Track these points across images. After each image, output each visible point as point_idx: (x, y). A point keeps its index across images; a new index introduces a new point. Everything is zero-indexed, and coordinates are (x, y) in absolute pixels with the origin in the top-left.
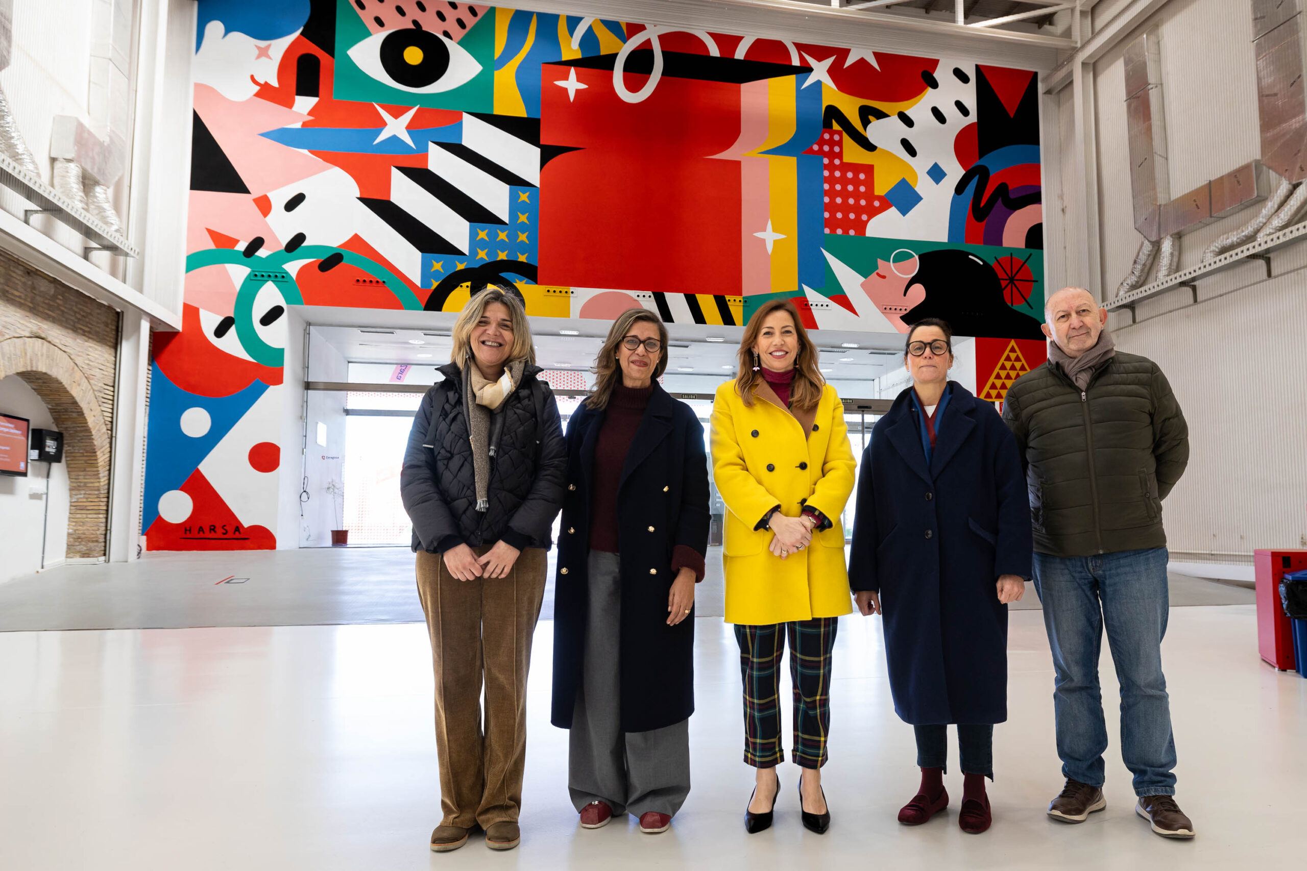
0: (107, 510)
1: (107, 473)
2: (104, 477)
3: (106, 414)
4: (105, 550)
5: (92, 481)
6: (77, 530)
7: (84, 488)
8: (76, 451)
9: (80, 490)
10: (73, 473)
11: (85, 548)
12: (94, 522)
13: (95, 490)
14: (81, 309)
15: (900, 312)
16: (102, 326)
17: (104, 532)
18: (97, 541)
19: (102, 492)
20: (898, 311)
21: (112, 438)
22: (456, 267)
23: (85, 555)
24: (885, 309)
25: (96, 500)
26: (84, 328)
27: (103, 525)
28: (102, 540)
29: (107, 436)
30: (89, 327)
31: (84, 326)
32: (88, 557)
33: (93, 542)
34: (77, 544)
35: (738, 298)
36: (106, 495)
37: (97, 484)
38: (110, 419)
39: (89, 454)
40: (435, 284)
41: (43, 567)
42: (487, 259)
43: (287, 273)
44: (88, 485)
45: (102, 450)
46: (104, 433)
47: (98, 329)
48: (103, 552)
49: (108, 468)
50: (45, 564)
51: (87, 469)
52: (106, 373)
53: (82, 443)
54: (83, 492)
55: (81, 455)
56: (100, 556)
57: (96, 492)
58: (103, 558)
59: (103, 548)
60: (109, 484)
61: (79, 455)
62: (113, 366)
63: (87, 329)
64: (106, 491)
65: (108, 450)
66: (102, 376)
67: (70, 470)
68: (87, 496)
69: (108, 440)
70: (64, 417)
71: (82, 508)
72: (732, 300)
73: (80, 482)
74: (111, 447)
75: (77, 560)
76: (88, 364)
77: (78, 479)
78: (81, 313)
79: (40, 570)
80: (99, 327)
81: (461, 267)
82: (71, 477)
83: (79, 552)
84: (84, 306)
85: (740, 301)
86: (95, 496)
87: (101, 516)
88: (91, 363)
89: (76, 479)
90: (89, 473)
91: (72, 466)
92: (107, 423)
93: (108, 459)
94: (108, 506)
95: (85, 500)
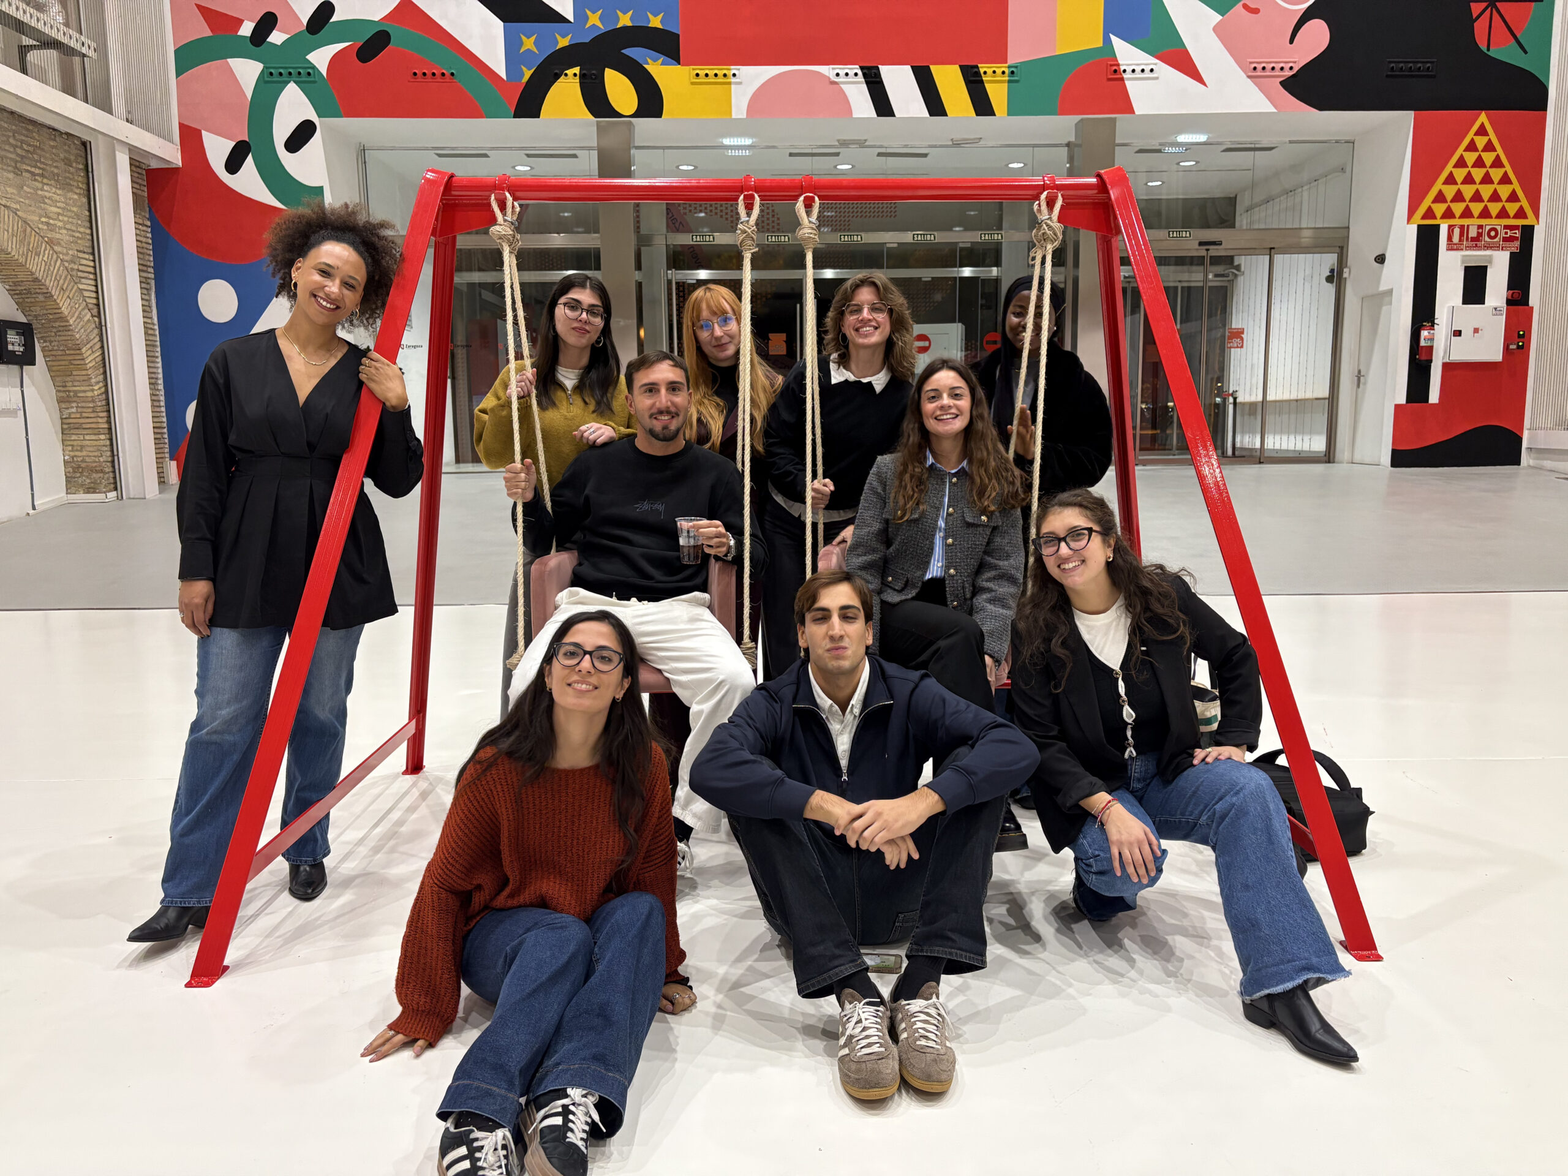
0: (110, 429)
1: (101, 377)
2: (98, 383)
3: (86, 294)
4: (115, 483)
5: (83, 388)
6: (76, 456)
7: (74, 399)
8: (55, 348)
9: (70, 402)
10: (58, 379)
11: (88, 481)
12: (93, 444)
13: (90, 402)
14: (22, 142)
15: (1282, 73)
16: (61, 165)
17: (110, 459)
18: (102, 471)
19: (99, 404)
20: (1277, 73)
21: (101, 327)
22: (557, 43)
23: (91, 489)
24: (1255, 68)
25: (92, 415)
26: (33, 170)
27: (108, 448)
28: (108, 469)
29: (94, 326)
30: (40, 168)
31: (32, 167)
32: (94, 492)
33: (97, 472)
34: (78, 475)
35: (1000, 68)
36: (105, 408)
37: (90, 394)
38: (94, 301)
39: (72, 352)
40: (528, 74)
41: (34, 508)
42: (601, 26)
43: (314, 67)
44: (79, 395)
45: (88, 346)
46: (89, 320)
47: (56, 171)
48: (112, 486)
49: (101, 370)
50: (36, 503)
51: (75, 373)
52: (77, 235)
53: (60, 336)
54: (74, 405)
55: (63, 353)
56: (110, 491)
57: (91, 405)
58: (114, 494)
59: (112, 480)
60: (106, 392)
61: (60, 353)
62: (88, 224)
63: (37, 171)
64: (104, 403)
65: (99, 345)
66: (71, 239)
67: (53, 374)
68: (79, 410)
69: (96, 331)
70: (29, 300)
71: (77, 426)
72: (990, 71)
73: (69, 391)
74: (101, 340)
75: (81, 497)
76: (48, 224)
77: (66, 386)
78: (25, 146)
79: (31, 512)
80: (56, 167)
81: (563, 42)
82: (56, 384)
83: (82, 485)
84: (27, 137)
85: (1003, 73)
86: (90, 410)
87: (102, 437)
88: (51, 221)
89: (63, 387)
90: (77, 378)
91: (54, 368)
92: (90, 306)
93: (100, 358)
94: (109, 422)
95: (78, 416)
